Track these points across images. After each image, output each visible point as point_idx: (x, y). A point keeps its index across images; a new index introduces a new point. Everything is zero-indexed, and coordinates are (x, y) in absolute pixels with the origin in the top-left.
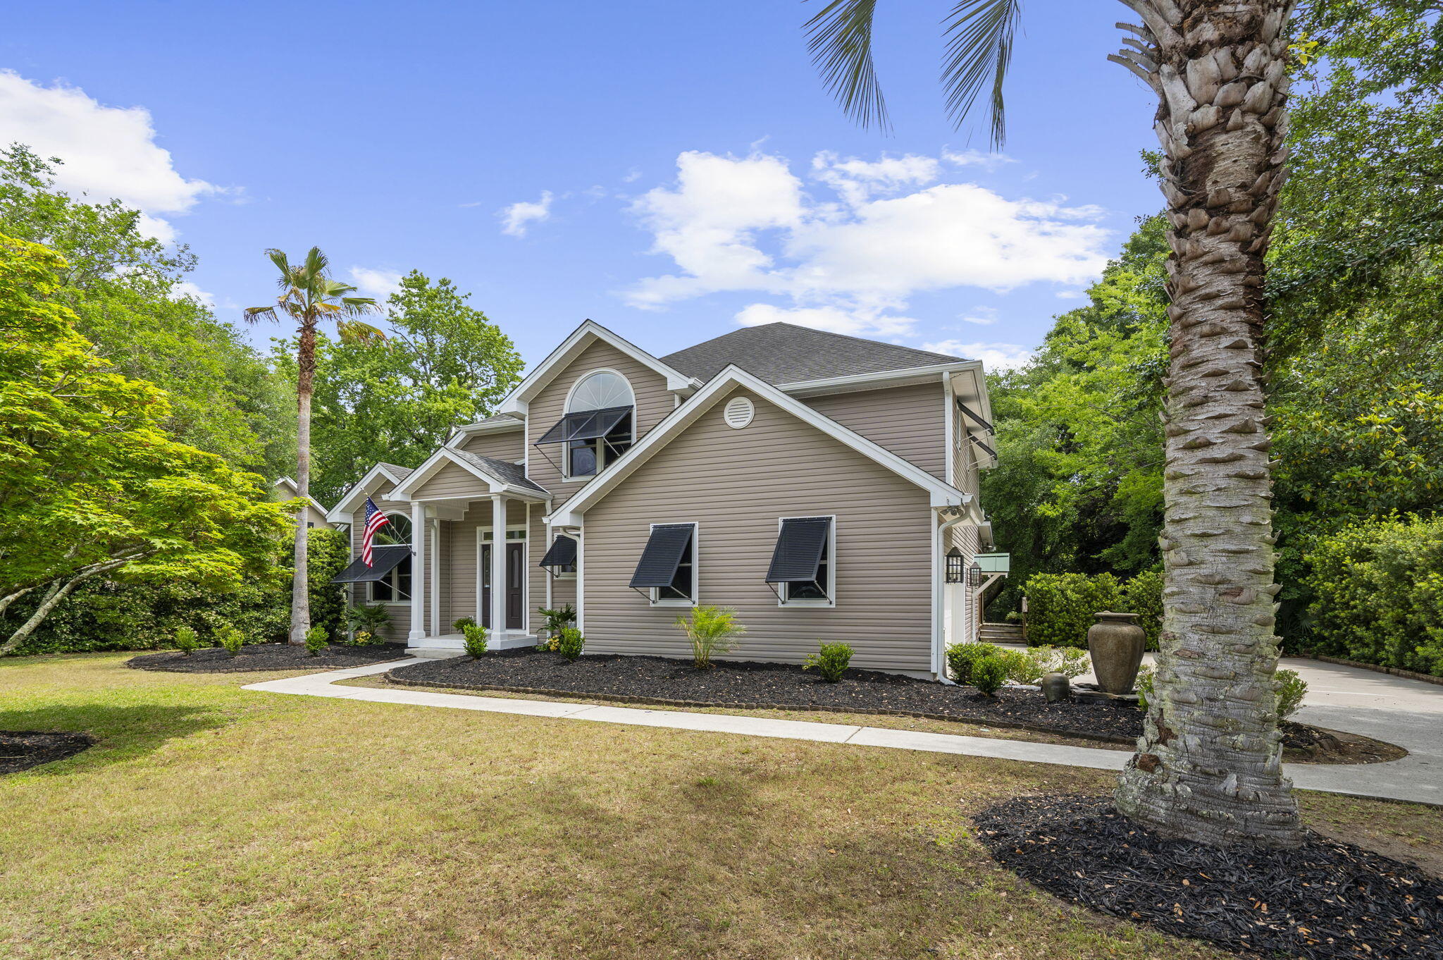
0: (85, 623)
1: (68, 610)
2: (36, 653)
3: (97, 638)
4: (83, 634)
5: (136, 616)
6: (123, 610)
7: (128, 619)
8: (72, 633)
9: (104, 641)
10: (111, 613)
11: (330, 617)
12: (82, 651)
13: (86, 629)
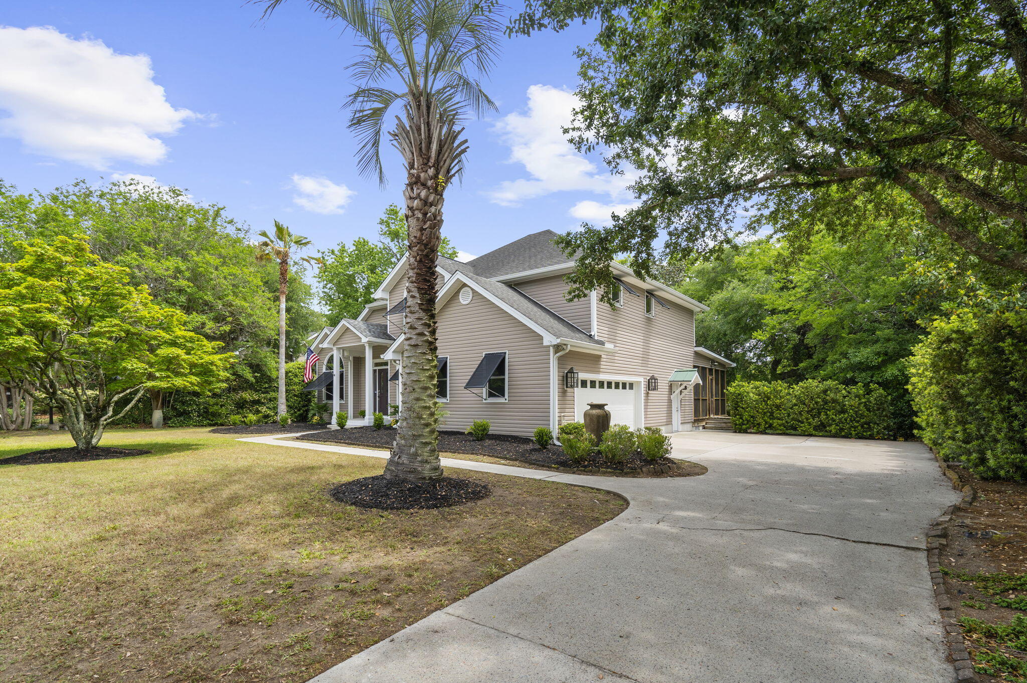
0: (204, 412)
1: (197, 405)
2: (182, 426)
3: (209, 420)
4: (203, 417)
5: (227, 408)
6: (222, 406)
7: (223, 411)
8: (198, 416)
9: (212, 421)
10: (216, 407)
11: (304, 409)
12: (202, 426)
13: (205, 415)
